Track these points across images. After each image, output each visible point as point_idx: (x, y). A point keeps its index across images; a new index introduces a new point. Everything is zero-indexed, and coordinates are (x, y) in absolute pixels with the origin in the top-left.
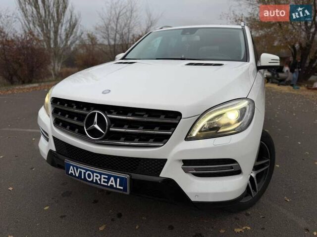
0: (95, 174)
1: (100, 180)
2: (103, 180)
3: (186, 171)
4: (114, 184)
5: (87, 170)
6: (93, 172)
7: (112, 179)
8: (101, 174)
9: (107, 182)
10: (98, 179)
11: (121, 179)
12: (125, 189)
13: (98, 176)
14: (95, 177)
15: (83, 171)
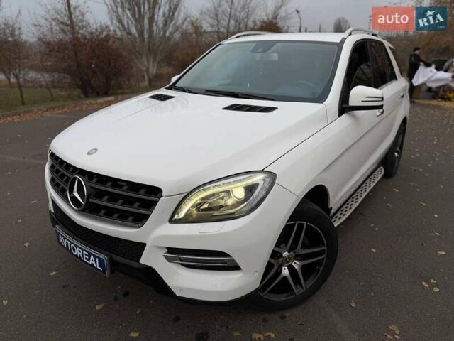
0: (78, 249)
1: (83, 255)
2: (85, 256)
3: (169, 260)
4: (94, 263)
5: (72, 243)
6: (77, 246)
7: (92, 257)
8: (83, 250)
9: (89, 260)
10: (81, 254)
11: (100, 259)
12: (104, 271)
13: (81, 251)
14: (78, 252)
15: (69, 243)
